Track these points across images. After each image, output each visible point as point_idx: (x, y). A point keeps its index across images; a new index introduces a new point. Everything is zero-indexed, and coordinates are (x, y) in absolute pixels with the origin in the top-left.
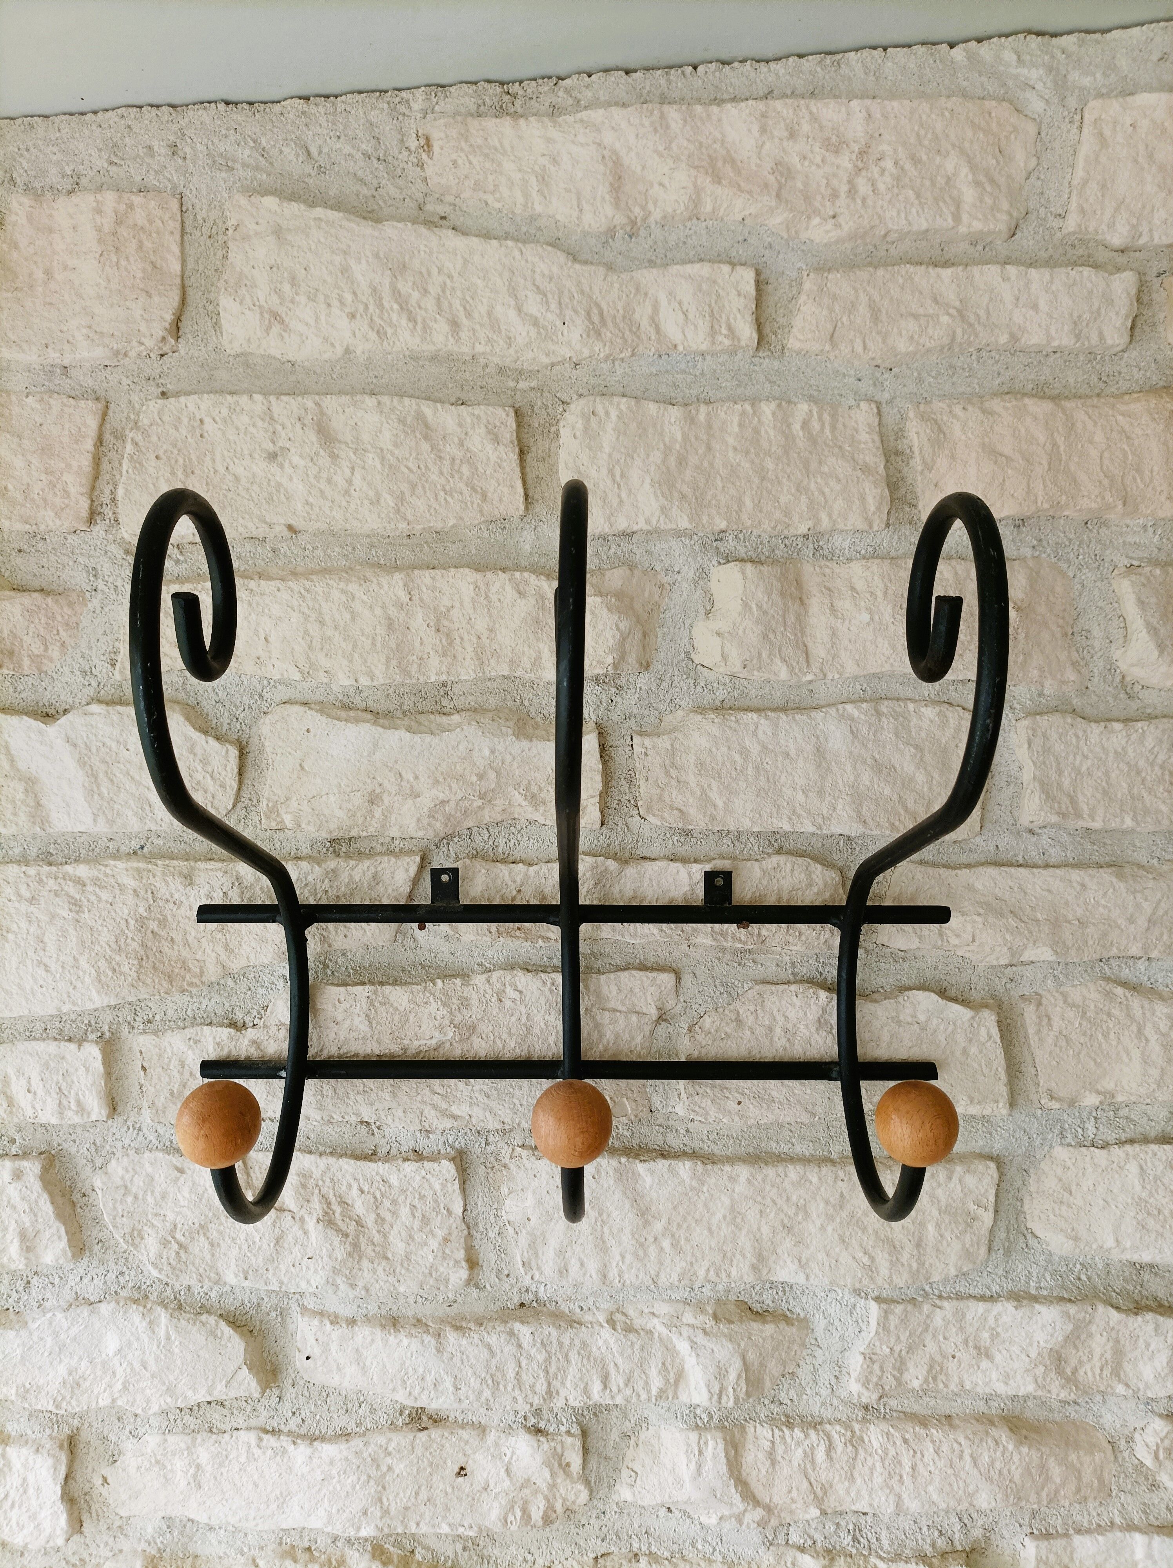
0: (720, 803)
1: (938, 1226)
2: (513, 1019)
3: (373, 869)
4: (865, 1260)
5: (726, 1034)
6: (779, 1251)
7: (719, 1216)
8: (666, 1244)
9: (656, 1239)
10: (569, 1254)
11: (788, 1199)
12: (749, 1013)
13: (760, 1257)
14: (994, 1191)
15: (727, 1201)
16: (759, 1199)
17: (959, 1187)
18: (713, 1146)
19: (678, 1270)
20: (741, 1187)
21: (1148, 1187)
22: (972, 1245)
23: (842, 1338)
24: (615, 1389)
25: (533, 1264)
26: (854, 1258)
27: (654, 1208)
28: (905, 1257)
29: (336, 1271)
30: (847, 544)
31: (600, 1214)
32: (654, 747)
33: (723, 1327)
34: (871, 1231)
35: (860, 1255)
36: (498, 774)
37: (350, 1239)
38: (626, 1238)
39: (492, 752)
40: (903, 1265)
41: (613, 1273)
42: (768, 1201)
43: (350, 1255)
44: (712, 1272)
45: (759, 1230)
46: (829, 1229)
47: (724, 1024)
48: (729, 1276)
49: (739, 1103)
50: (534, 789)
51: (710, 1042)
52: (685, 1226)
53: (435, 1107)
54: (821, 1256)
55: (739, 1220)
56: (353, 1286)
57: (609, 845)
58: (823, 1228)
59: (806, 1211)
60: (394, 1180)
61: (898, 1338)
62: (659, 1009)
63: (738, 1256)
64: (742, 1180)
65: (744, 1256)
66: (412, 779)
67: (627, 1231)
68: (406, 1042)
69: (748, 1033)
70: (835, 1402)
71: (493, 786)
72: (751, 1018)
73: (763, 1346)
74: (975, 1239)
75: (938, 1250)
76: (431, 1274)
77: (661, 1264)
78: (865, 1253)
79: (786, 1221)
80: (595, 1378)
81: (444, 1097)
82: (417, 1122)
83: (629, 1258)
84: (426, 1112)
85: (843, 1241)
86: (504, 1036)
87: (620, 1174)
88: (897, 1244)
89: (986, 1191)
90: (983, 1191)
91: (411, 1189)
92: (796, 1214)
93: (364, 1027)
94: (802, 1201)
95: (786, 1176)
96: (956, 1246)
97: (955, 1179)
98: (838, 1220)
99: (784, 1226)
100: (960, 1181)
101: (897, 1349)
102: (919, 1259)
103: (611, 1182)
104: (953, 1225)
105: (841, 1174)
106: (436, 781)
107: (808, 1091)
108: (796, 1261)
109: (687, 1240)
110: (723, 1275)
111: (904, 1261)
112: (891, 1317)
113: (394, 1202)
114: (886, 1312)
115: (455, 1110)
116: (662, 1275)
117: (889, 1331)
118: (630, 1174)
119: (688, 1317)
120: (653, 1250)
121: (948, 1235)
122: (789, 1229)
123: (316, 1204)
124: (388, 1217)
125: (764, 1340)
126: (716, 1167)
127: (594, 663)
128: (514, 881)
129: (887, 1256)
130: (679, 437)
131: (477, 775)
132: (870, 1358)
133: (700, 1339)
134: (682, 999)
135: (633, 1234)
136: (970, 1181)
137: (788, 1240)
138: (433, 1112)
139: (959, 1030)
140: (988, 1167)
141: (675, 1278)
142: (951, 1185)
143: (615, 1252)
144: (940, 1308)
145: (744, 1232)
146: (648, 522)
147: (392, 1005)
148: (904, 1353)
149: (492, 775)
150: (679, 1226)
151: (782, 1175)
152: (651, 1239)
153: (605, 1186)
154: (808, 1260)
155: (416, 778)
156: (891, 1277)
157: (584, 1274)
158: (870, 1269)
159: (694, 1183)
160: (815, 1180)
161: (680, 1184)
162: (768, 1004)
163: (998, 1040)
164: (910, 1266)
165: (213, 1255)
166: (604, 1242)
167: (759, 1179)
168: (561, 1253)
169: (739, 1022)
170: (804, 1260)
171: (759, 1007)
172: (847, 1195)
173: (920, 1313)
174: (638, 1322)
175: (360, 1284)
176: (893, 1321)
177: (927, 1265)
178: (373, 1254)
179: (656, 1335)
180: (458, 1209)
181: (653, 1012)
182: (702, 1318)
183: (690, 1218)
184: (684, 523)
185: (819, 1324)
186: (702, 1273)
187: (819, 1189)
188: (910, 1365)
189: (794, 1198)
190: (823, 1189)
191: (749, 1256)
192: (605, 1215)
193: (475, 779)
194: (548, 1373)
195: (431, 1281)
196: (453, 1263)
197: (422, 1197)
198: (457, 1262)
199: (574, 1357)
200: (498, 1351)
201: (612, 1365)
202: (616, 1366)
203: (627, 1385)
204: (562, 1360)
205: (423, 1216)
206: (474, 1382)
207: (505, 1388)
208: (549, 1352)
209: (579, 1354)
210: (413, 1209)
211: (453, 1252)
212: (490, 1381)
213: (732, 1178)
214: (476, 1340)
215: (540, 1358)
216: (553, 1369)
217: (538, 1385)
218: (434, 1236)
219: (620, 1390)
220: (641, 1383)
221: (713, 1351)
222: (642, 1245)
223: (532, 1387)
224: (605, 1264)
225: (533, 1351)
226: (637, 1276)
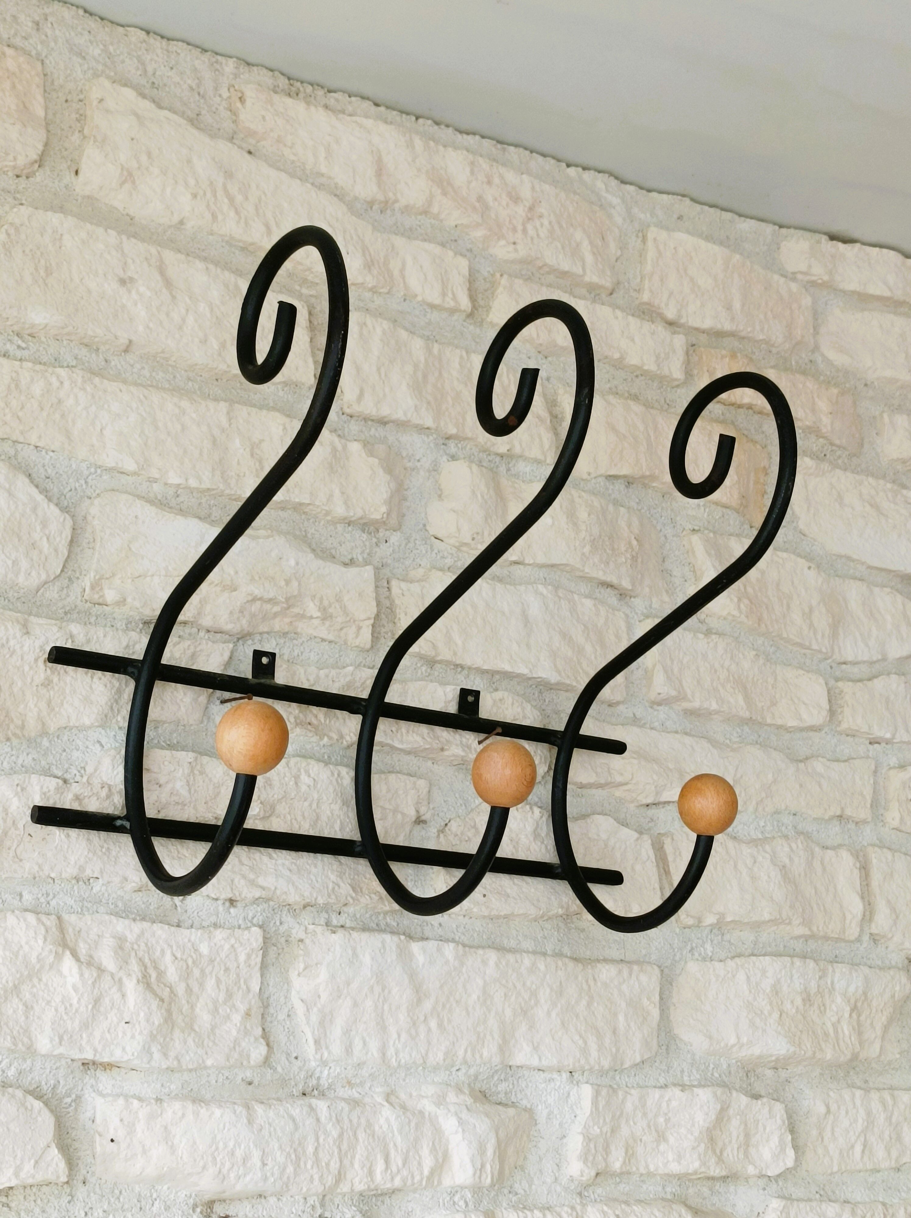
0: (459, 642)
2: (306, 804)
3: (192, 649)
4: (581, 1042)
5: (468, 837)
6: (518, 1034)
7: (474, 997)
8: (433, 1024)
9: (425, 1018)
11: (524, 984)
13: (504, 1039)
14: (658, 989)
15: (480, 982)
16: (504, 982)
17: (636, 983)
18: (463, 937)
19: (443, 1049)
20: (490, 970)
21: (753, 991)
22: (648, 1035)
23: (561, 1125)
24: (394, 1169)
25: (322, 1043)
26: (573, 1040)
27: (425, 986)
29: (153, 1037)
30: (528, 469)
31: (383, 990)
32: (409, 590)
33: (479, 1106)
34: (582, 1018)
35: (577, 1037)
36: (300, 584)
37: (165, 1005)
38: (402, 1015)
39: (297, 564)
40: (606, 1048)
41: (391, 1052)
42: (510, 985)
43: (166, 1021)
44: (469, 1052)
45: (503, 1011)
46: (554, 1014)
47: (465, 829)
48: (481, 1056)
49: (484, 896)
50: (326, 603)
51: (457, 842)
52: (448, 1006)
53: (244, 877)
54: (548, 1039)
55: (488, 1003)
56: (165, 1055)
58: (549, 1013)
59: (537, 997)
60: (204, 949)
61: (605, 1120)
62: (417, 812)
63: (488, 1037)
64: (491, 963)
65: (493, 1038)
66: (232, 573)
67: (404, 1008)
70: (559, 1189)
71: (296, 593)
73: (508, 1126)
74: (649, 1030)
75: (628, 1037)
76: (234, 1048)
77: (429, 1043)
78: (581, 1036)
79: (523, 1005)
80: (379, 1156)
81: (252, 868)
82: (229, 890)
83: (404, 1036)
84: (236, 881)
86: (300, 818)
87: (400, 950)
88: (602, 1030)
89: (654, 989)
90: (652, 989)
91: (218, 959)
92: (530, 999)
93: (184, 792)
94: (534, 986)
95: (522, 964)
96: (639, 1035)
97: (634, 976)
98: (559, 1006)
99: (522, 1009)
100: (638, 978)
101: (604, 1130)
102: (616, 1044)
103: (392, 958)
105: (560, 963)
106: (252, 579)
107: (533, 890)
108: (530, 1044)
109: (449, 1021)
110: (477, 1056)
111: (607, 1045)
112: (599, 1100)
113: (202, 971)
114: (596, 1095)
115: (261, 881)
116: (430, 1054)
117: (599, 1113)
118: (407, 953)
119: (452, 1097)
120: (422, 1029)
122: (524, 1013)
123: (135, 966)
124: (196, 988)
125: (509, 1120)
126: (472, 951)
127: (372, 510)
128: (308, 680)
129: (596, 1039)
130: (423, 360)
131: (285, 580)
132: (588, 1138)
133: (465, 1115)
134: (432, 806)
135: (408, 1011)
136: (644, 978)
137: (524, 1024)
138: (243, 882)
139: (629, 850)
140: (654, 971)
141: (440, 1056)
142: (632, 981)
143: (393, 1031)
144: (629, 1094)
145: (493, 1014)
146: (405, 414)
147: (207, 776)
148: (608, 1135)
149: (295, 584)
150: (444, 1006)
151: (519, 961)
152: (422, 1018)
153: (389, 961)
154: (539, 1043)
155: (236, 573)
156: (599, 1059)
157: (367, 1053)
158: (585, 1051)
159: (456, 964)
160: (542, 967)
161: (446, 963)
163: (654, 860)
164: (611, 1050)
165: (27, 1018)
166: (383, 1021)
167: (504, 963)
168: (347, 1032)
170: (536, 1043)
174: (410, 1103)
175: (172, 1054)
176: (601, 1103)
177: (621, 1051)
178: (183, 1024)
179: (427, 1113)
180: (255, 986)
181: (412, 813)
182: (462, 1097)
183: (452, 999)
184: (429, 422)
185: (541, 1113)
186: (461, 1053)
187: (545, 976)
188: (613, 1147)
189: (528, 983)
190: (548, 977)
191: (496, 1037)
192: (386, 991)
193: (283, 583)
194: (340, 1150)
195: (236, 1056)
196: (252, 1039)
197: (227, 970)
198: (256, 1039)
199: (361, 1135)
200: (301, 1124)
201: (392, 1145)
202: (395, 1145)
203: (404, 1165)
204: (352, 1138)
205: (227, 990)
206: (281, 1158)
207: (305, 1165)
208: (342, 1128)
209: (365, 1131)
210: (218, 981)
211: (252, 1028)
212: (293, 1156)
213: (485, 962)
214: (282, 1112)
215: (335, 1133)
216: (345, 1147)
217: (332, 1164)
218: (237, 1010)
219: (399, 1171)
220: (415, 1163)
221: (475, 1126)
222: (414, 1024)
223: (328, 1165)
224: (384, 1043)
225: (329, 1127)
226: (411, 1056)
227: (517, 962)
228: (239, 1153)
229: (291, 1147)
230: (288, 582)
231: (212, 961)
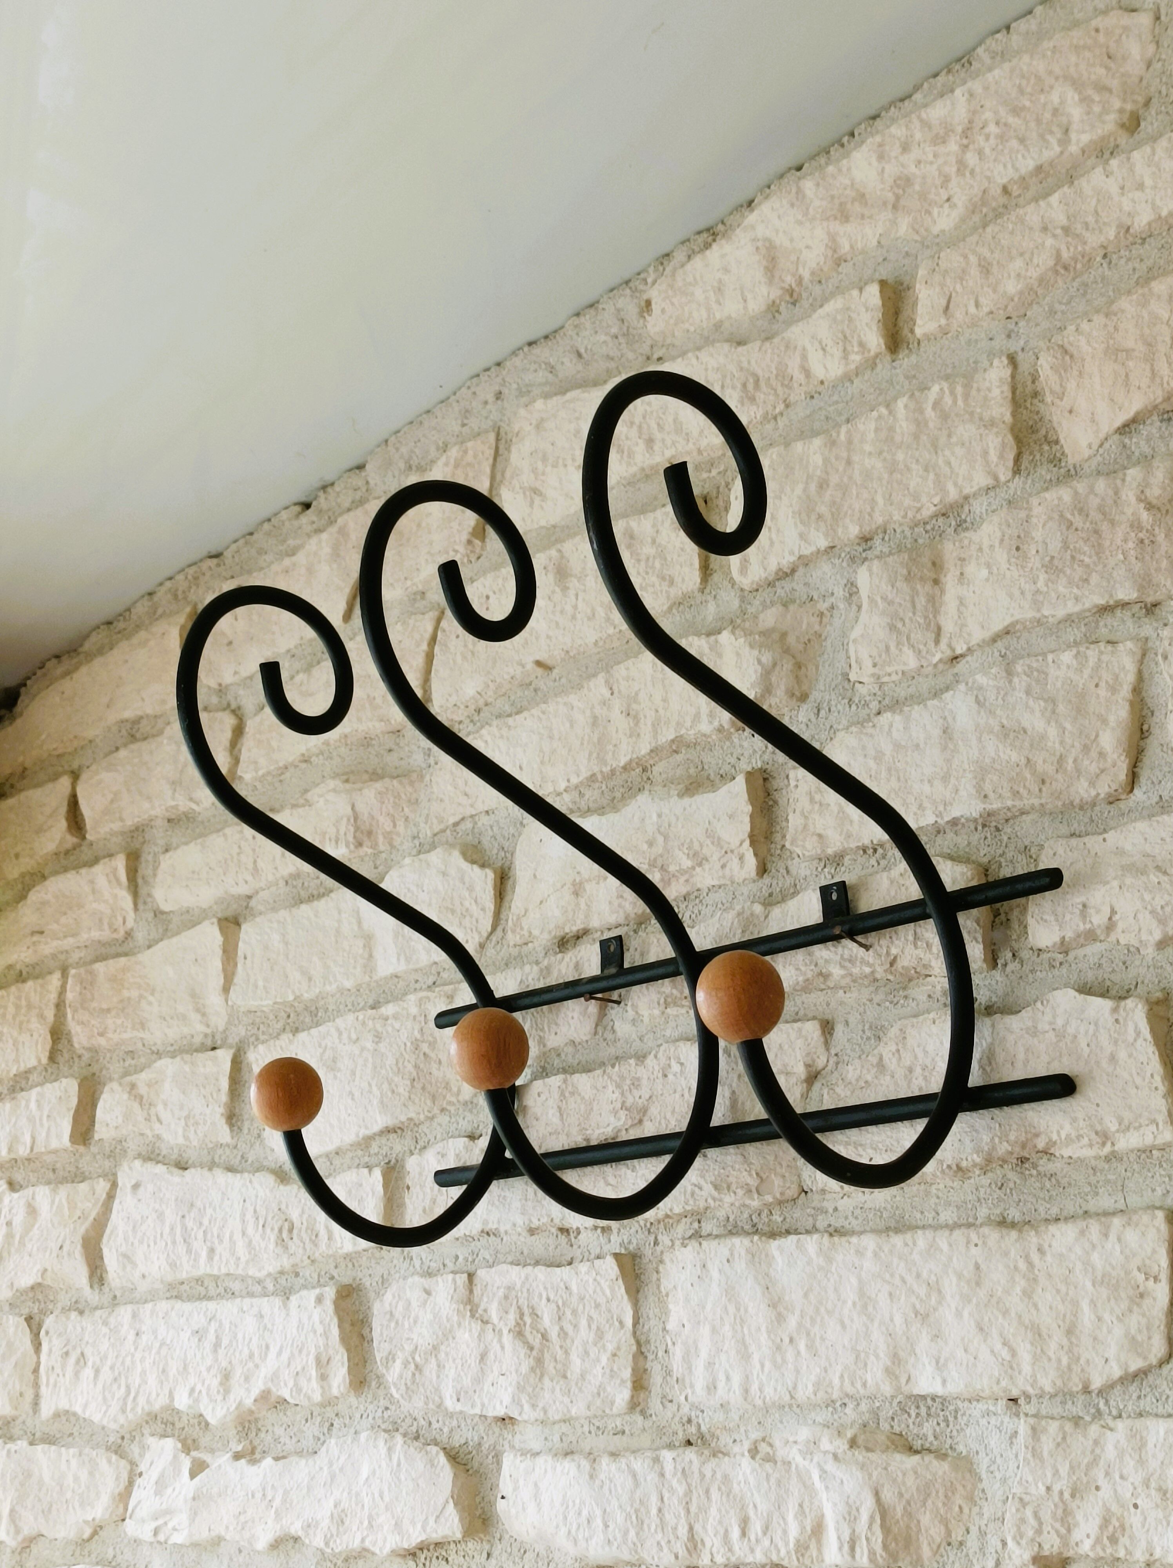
1: (1093, 1303)
2: (677, 1095)
4: (1005, 1354)
5: (866, 1082)
6: (918, 1351)
7: (850, 1304)
8: (802, 1345)
9: (791, 1340)
10: (717, 1366)
11: (918, 1276)
12: (890, 1055)
13: (896, 1358)
15: (854, 1281)
16: (887, 1276)
17: (1118, 1248)
19: (813, 1378)
20: (868, 1264)
22: (1140, 1331)
25: (687, 1381)
26: (992, 1351)
27: (787, 1298)
28: (1052, 1347)
31: (738, 1310)
33: (859, 1455)
34: (1013, 1315)
35: (998, 1346)
36: (666, 838)
37: (534, 1353)
38: (763, 1337)
39: (660, 817)
40: (1050, 1359)
41: (754, 1387)
42: (897, 1281)
43: (533, 1370)
45: (892, 1320)
46: (966, 1314)
47: (865, 1071)
50: (696, 846)
51: (848, 1093)
52: (819, 1319)
54: (960, 1353)
55: (870, 1309)
57: (771, 895)
58: (959, 1314)
59: (940, 1292)
60: (573, 1285)
61: (1056, 1472)
62: (807, 1066)
63: (872, 1358)
64: (870, 1254)
65: (877, 1357)
67: (763, 1329)
68: (588, 1132)
69: (888, 1078)
71: (660, 851)
72: (894, 1061)
73: (904, 1483)
74: (1144, 1321)
75: (1095, 1339)
76: (599, 1394)
77: (798, 1371)
78: (1004, 1344)
79: (918, 1306)
80: (734, 1522)
83: (768, 1365)
85: (981, 1329)
86: (669, 1115)
87: (752, 1256)
88: (1044, 1332)
89: (1154, 1251)
90: (1149, 1251)
91: (587, 1295)
92: (929, 1296)
94: (933, 1277)
95: (915, 1244)
96: (1118, 1331)
97: (1113, 1237)
99: (916, 1313)
100: (1119, 1240)
101: (1056, 1488)
102: (1070, 1351)
103: (744, 1265)
104: (1113, 1301)
105: (974, 1237)
108: (934, 1361)
109: (823, 1339)
111: (1051, 1354)
112: (1044, 1438)
113: (574, 1312)
114: (1034, 1429)
116: (800, 1387)
117: (1042, 1460)
118: (763, 1256)
119: (826, 1444)
120: (790, 1355)
121: (1107, 1317)
122: (924, 1317)
123: (512, 1316)
124: (569, 1328)
125: (904, 1474)
126: (843, 1239)
129: (1028, 1346)
131: (648, 843)
132: (1021, 1499)
133: (830, 1466)
134: (833, 1052)
135: (769, 1332)
136: (1132, 1237)
137: (924, 1333)
139: (1102, 1031)
140: (1154, 1217)
141: (811, 1390)
142: (1109, 1246)
143: (756, 1358)
144: (1111, 1430)
145: (876, 1324)
147: (579, 1095)
148: (1067, 1495)
149: (661, 842)
150: (813, 1321)
151: (910, 1243)
152: (786, 1340)
153: (736, 1269)
154: (946, 1360)
156: (1034, 1376)
157: (730, 1391)
158: (1011, 1367)
159: (821, 1261)
160: (944, 1246)
161: (808, 1263)
162: (910, 1041)
163: (1150, 1037)
164: (1059, 1361)
166: (746, 1347)
167: (886, 1250)
168: (710, 1365)
169: (881, 1065)
170: (942, 1361)
171: (900, 1046)
172: (983, 1267)
173: (1085, 1436)
174: (781, 1453)
176: (1047, 1444)
177: (1082, 1361)
178: (554, 1372)
179: (794, 1466)
180: (629, 1321)
181: (801, 1070)
182: (840, 1444)
183: (822, 1310)
185: (982, 1464)
186: (836, 1381)
187: (950, 1259)
188: (1079, 1517)
189: (925, 1275)
190: (955, 1259)
191: (882, 1355)
193: (645, 847)
194: (688, 1511)
195: (598, 1402)
196: (618, 1381)
197: (597, 1306)
198: (623, 1381)
199: (715, 1495)
200: (642, 1480)
201: (751, 1505)
202: (755, 1506)
203: (765, 1534)
204: (703, 1497)
205: (598, 1328)
206: (620, 1518)
207: (649, 1529)
208: (689, 1485)
209: (719, 1489)
210: (590, 1319)
211: (620, 1369)
212: (634, 1517)
213: (859, 1253)
214: (624, 1466)
215: (681, 1490)
216: (693, 1509)
217: (680, 1528)
218: (605, 1351)
219: (757, 1541)
220: (779, 1532)
221: (842, 1482)
222: (778, 1348)
223: (675, 1529)
224: (747, 1377)
225: (674, 1483)
226: (775, 1390)
227: (906, 1245)
228: (585, 1513)
229: (632, 1506)
230: (651, 844)
231: (582, 1299)
